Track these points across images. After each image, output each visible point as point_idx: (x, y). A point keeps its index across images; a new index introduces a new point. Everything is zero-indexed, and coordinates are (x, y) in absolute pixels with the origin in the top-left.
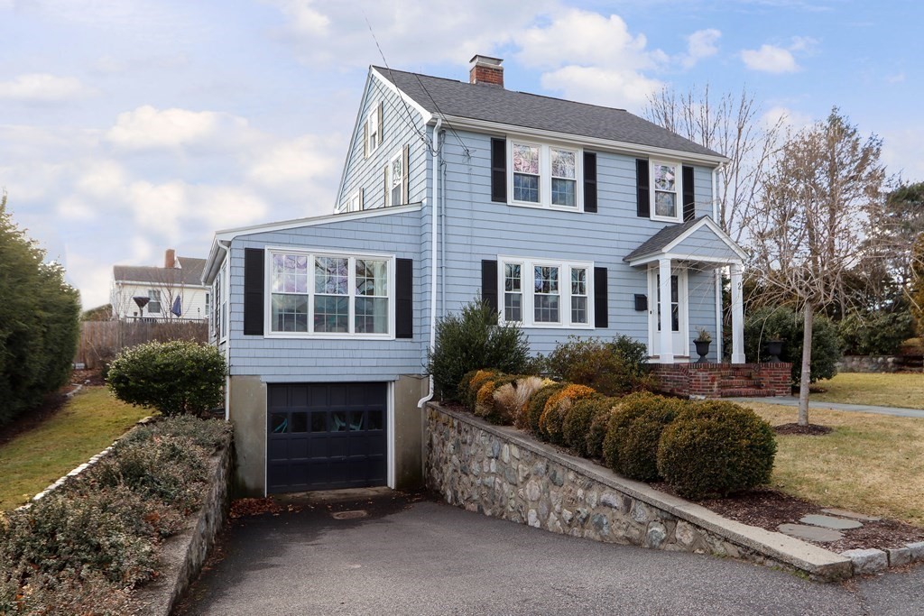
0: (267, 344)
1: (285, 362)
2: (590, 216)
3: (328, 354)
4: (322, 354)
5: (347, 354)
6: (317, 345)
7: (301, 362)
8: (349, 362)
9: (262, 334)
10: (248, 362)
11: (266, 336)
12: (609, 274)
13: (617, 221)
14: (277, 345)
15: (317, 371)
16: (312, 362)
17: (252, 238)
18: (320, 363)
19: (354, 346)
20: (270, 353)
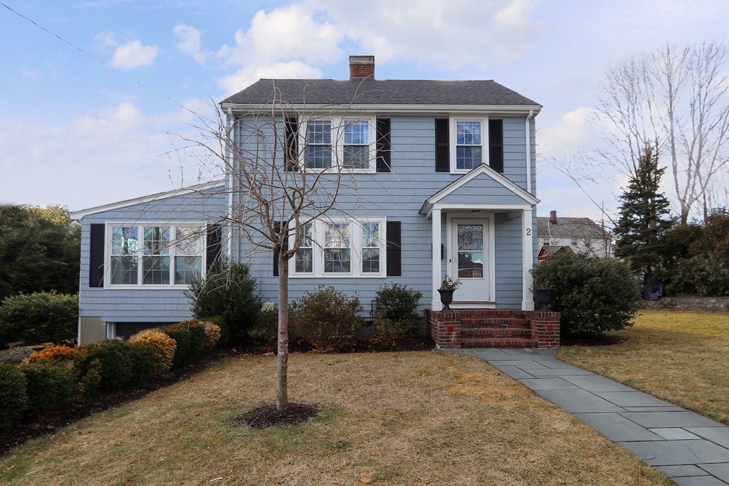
0: (106, 294)
1: (119, 307)
2: (383, 176)
3: (152, 301)
4: (147, 301)
5: (167, 301)
6: (144, 294)
7: (132, 307)
8: (168, 307)
9: (102, 286)
10: (92, 307)
11: (105, 288)
12: (403, 227)
13: (412, 178)
14: (113, 294)
15: (143, 314)
16: (139, 307)
17: (96, 216)
18: (146, 307)
19: (173, 294)
20: (108, 301)
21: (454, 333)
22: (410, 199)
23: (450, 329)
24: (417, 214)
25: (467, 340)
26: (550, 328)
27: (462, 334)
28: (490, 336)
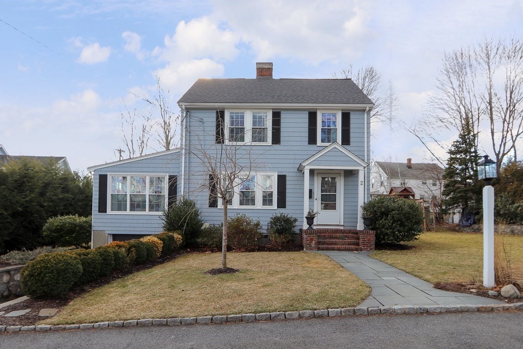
0: (108, 217)
1: (116, 225)
2: (276, 146)
3: (135, 221)
4: (132, 221)
5: (144, 221)
6: (131, 217)
7: (124, 225)
8: (145, 225)
9: (106, 212)
10: (100, 225)
11: (107, 213)
12: (287, 178)
13: (294, 148)
14: (112, 217)
15: (130, 229)
16: (128, 225)
17: (102, 170)
18: (132, 225)
19: (148, 217)
20: (110, 221)
21: (314, 241)
22: (291, 161)
23: (312, 240)
24: (296, 171)
25: (321, 246)
26: (369, 240)
27: (319, 243)
28: (336, 244)
